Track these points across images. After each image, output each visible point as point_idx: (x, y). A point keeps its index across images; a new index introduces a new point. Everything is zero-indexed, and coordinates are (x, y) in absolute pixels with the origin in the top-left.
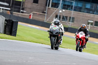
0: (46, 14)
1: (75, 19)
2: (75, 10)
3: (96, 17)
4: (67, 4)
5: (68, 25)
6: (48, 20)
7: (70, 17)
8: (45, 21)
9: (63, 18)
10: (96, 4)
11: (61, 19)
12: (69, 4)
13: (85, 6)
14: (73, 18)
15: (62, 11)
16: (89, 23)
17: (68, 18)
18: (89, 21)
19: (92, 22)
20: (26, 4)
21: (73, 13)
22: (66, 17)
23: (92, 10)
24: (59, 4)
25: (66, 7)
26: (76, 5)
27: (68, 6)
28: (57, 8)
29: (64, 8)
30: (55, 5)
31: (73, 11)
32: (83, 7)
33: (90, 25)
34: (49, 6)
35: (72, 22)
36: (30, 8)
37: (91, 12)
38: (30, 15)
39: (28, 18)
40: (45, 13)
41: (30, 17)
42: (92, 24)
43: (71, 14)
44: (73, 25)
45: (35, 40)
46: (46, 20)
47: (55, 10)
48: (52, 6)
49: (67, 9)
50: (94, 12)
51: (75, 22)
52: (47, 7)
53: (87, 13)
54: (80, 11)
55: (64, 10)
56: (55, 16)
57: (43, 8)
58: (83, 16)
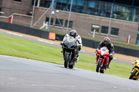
0: (32, 17)
1: (74, 23)
2: (73, 10)
3: (103, 20)
4: (62, 1)
5: (64, 31)
6: (35, 25)
7: (67, 21)
8: (31, 27)
9: (57, 22)
11: (54, 23)
12: (65, 2)
13: (88, 5)
14: (70, 22)
15: (55, 12)
16: (93, 29)
17: (64, 22)
18: (94, 26)
19: (98, 27)
21: (70, 15)
22: (61, 20)
24: (50, 2)
25: (61, 6)
26: (75, 4)
27: (64, 5)
28: (48, 7)
29: (57, 8)
31: (70, 12)
32: (85, 6)
33: (94, 32)
34: (36, 5)
35: (69, 27)
36: (10, 9)
37: (96, 13)
38: (10, 18)
39: (7, 21)
40: (31, 15)
41: (10, 21)
42: (97, 30)
43: (68, 16)
46: (32, 25)
47: (45, 11)
48: (41, 5)
49: (62, 9)
50: (101, 12)
51: (73, 27)
52: (34, 7)
53: (91, 14)
54: (81, 12)
55: (58, 11)
56: (45, 18)
57: (28, 8)
58: (85, 19)
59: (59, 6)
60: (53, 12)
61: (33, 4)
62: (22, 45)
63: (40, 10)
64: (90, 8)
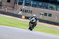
0: (15, 9)
1: (32, 12)
2: (32, 6)
3: (45, 10)
4: (27, 2)
5: (28, 15)
7: (30, 11)
10: (45, 3)
11: (24, 12)
12: (29, 3)
14: (31, 11)
15: (25, 7)
16: (41, 14)
17: (28, 11)
18: (41, 13)
19: (43, 13)
20: (3, 3)
21: (31, 8)
22: (27, 11)
23: (43, 6)
24: (22, 3)
25: (27, 4)
27: (28, 4)
28: (22, 5)
29: (26, 5)
30: (20, 4)
31: (31, 7)
32: (37, 5)
33: (41, 16)
34: (17, 4)
35: (31, 13)
36: (5, 6)
37: (42, 7)
38: (6, 10)
41: (5, 11)
42: (43, 15)
44: (31, 15)
45: (9, 24)
46: (15, 12)
47: (20, 7)
48: (19, 4)
49: (28, 6)
50: (44, 7)
51: (32, 14)
52: (16, 5)
53: (40, 8)
54: (36, 7)
55: (26, 7)
56: (20, 10)
57: (13, 5)
58: (37, 10)
59: (26, 4)
60: (24, 7)
61: (15, 4)
62: (10, 21)
63: (18, 6)
64: (39, 5)
